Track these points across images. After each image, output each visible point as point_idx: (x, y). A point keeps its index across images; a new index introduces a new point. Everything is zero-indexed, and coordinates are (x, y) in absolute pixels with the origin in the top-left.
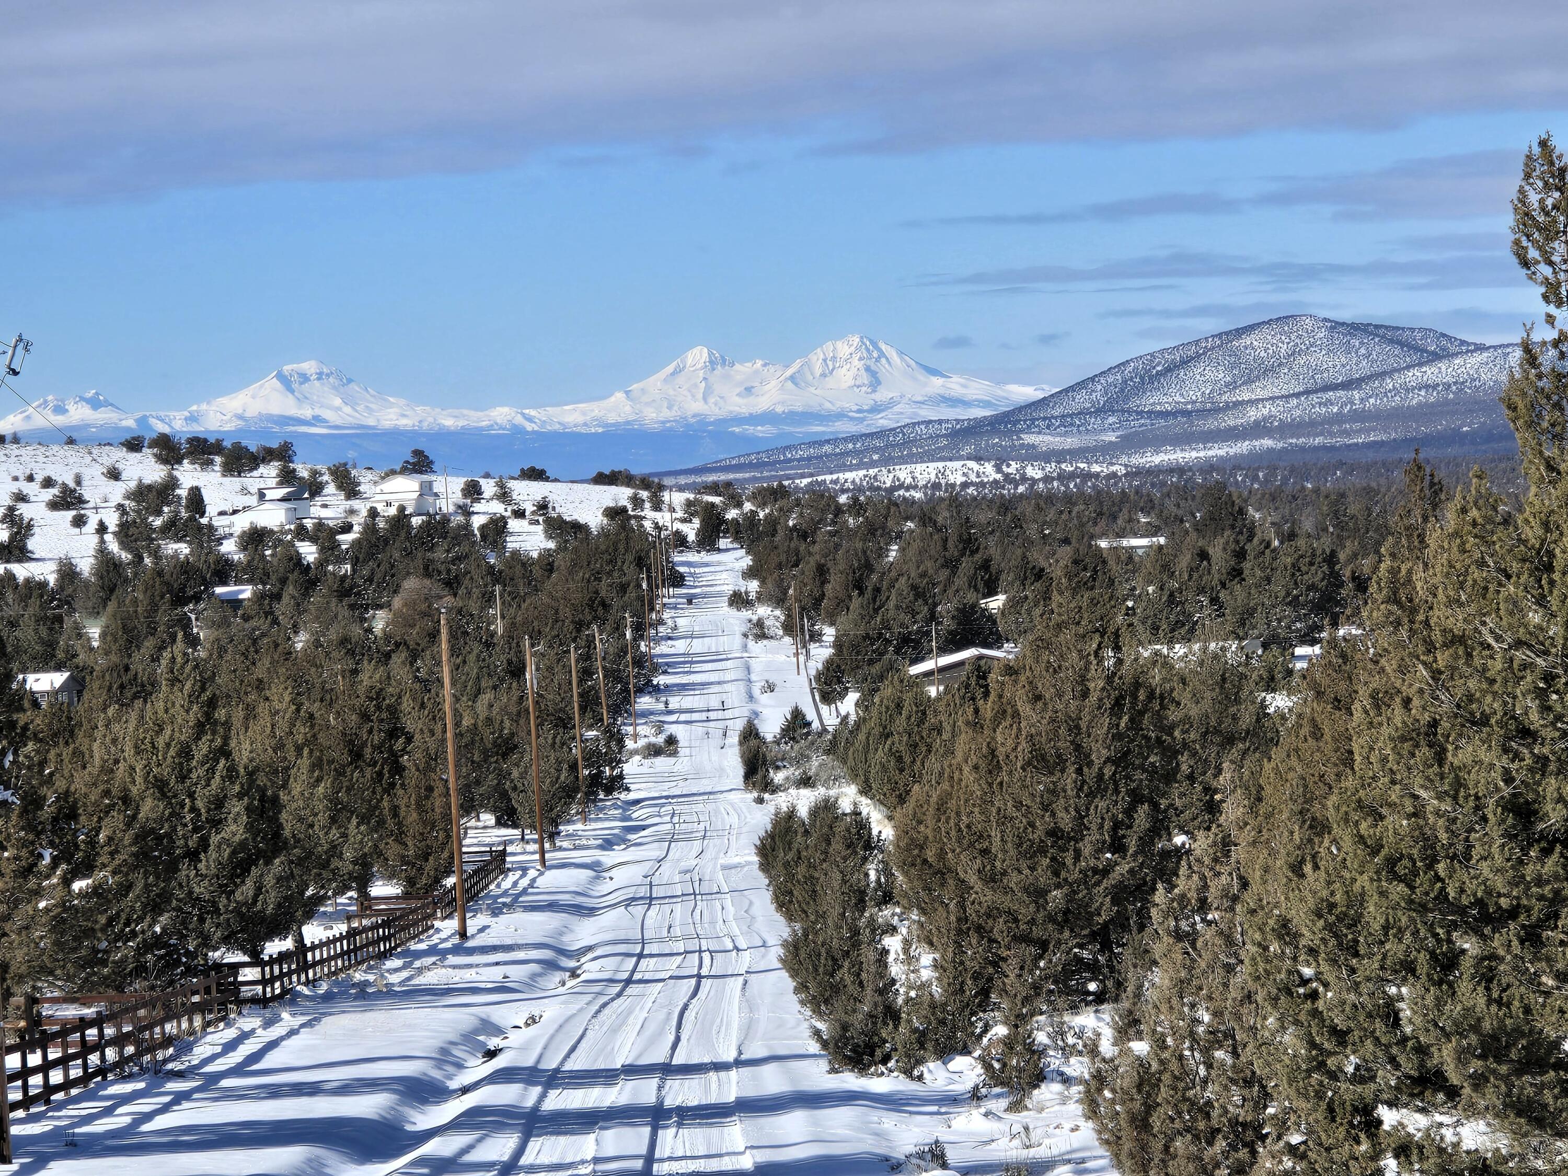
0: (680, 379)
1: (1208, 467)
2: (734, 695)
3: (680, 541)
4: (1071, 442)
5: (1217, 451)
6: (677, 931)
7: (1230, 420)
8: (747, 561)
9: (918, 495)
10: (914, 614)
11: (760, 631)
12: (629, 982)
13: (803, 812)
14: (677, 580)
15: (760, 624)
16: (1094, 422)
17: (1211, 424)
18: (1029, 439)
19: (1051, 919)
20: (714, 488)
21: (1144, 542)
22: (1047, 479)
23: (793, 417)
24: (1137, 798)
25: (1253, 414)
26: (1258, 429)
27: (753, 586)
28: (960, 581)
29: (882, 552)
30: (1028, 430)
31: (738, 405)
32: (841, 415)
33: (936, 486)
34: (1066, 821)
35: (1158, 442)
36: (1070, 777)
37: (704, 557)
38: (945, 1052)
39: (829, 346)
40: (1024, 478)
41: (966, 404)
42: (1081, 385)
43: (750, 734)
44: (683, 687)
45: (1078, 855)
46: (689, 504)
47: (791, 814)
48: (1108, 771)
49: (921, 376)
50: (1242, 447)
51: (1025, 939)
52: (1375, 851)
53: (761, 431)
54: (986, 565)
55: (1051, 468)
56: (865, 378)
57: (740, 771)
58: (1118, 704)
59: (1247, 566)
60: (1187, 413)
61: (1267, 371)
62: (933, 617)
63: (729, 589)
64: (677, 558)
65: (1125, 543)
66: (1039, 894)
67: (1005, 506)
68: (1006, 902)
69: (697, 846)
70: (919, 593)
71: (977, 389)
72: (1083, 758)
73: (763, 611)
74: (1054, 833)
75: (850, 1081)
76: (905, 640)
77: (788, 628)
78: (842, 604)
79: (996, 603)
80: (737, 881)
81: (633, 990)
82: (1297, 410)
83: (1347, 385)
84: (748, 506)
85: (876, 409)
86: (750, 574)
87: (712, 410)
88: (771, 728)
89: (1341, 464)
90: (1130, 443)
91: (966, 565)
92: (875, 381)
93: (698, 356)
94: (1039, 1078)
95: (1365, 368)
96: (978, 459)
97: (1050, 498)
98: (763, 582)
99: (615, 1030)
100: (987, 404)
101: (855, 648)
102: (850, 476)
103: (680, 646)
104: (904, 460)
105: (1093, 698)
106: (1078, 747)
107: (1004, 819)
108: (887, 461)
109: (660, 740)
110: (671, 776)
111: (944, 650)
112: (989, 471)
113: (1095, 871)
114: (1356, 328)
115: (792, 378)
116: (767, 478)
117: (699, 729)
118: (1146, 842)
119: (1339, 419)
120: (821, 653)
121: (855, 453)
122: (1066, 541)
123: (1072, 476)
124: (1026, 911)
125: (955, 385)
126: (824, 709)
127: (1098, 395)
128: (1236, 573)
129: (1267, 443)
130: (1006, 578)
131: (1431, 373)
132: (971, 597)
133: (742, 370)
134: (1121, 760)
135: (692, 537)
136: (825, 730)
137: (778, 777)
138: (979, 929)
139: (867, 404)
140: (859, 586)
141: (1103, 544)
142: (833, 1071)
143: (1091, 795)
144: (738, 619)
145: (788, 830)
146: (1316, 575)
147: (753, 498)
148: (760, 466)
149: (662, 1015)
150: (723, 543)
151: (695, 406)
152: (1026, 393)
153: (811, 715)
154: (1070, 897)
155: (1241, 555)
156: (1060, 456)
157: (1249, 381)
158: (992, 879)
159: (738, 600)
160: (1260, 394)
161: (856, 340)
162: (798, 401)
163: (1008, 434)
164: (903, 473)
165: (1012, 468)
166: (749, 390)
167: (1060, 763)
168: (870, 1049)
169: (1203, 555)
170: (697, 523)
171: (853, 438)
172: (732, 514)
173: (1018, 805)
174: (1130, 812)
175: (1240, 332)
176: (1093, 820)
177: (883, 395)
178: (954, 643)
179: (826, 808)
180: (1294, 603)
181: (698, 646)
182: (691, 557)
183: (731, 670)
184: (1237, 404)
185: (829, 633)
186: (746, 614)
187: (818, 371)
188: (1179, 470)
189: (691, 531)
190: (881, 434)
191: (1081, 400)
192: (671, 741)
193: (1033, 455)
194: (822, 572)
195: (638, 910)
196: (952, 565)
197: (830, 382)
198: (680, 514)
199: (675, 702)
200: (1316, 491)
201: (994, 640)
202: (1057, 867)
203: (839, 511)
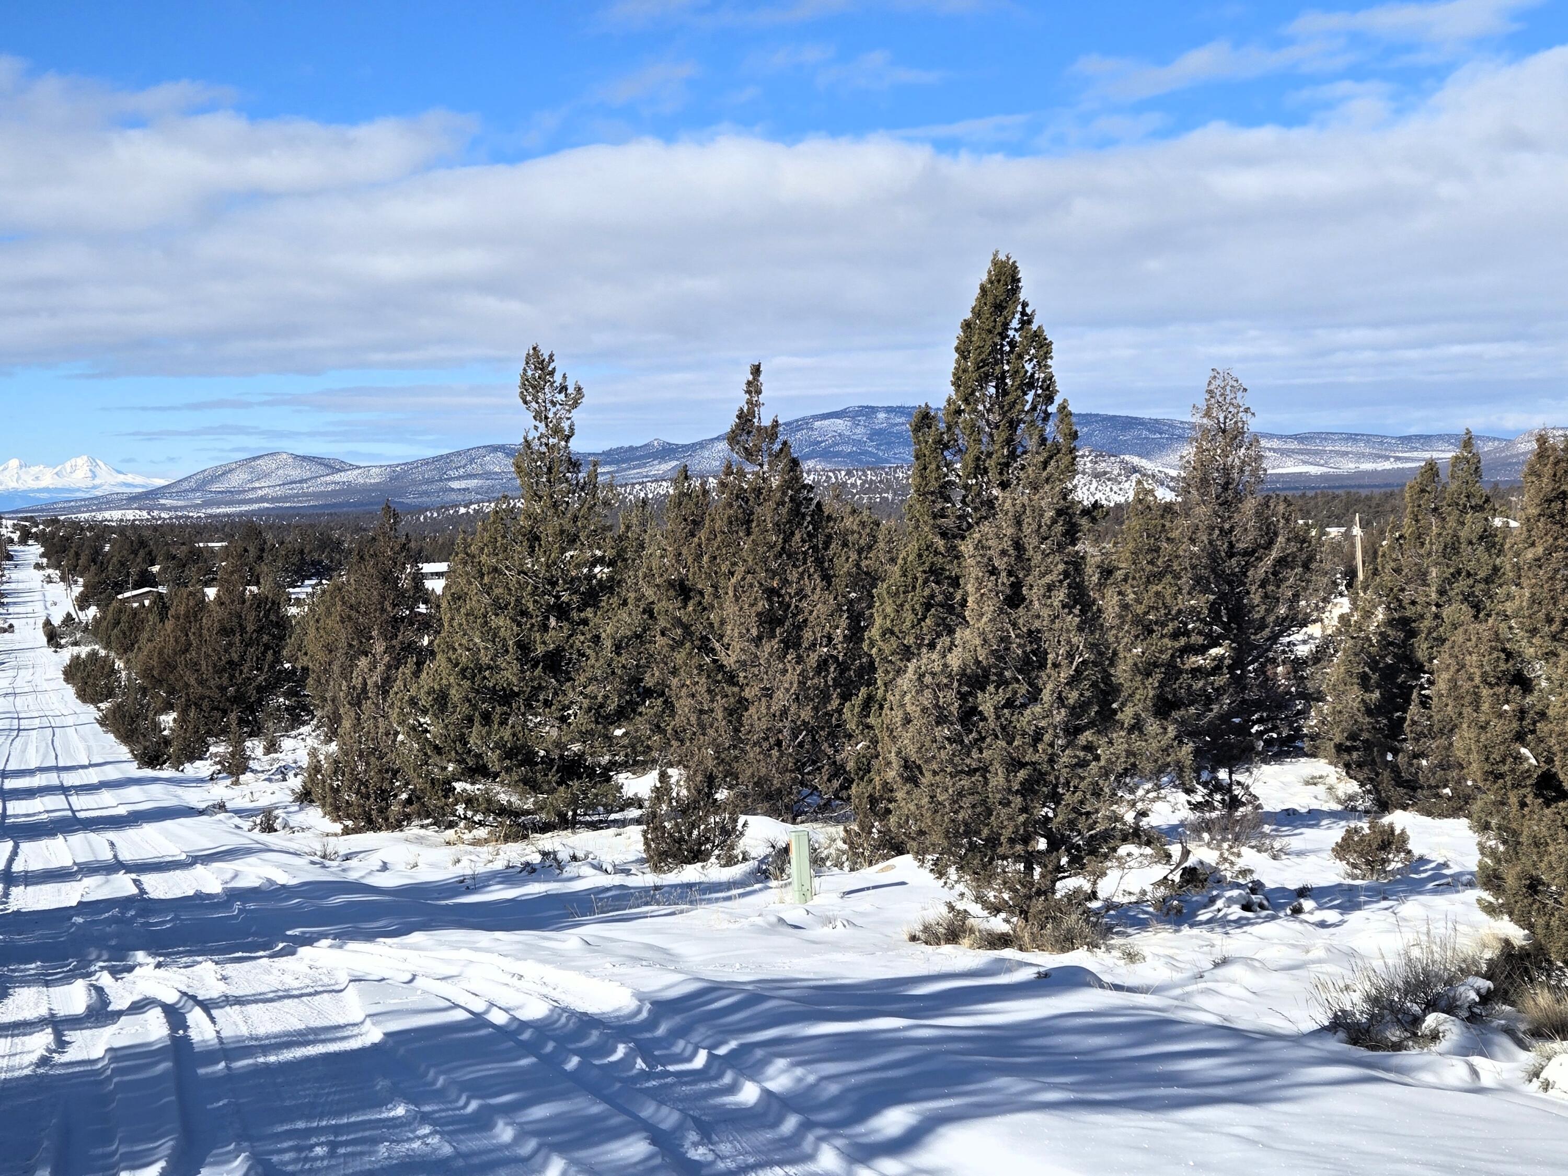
0: (6, 473)
1: (241, 515)
2: (39, 607)
3: (11, 541)
4: (180, 503)
5: (244, 508)
6: (31, 707)
7: (251, 496)
8: (42, 550)
9: (114, 524)
10: (120, 573)
11: (49, 580)
12: (19, 730)
13: (83, 656)
14: (10, 558)
15: (49, 576)
16: (191, 495)
17: (241, 497)
18: (162, 501)
19: (228, 700)
20: (26, 519)
21: (219, 544)
22: (170, 518)
23: (57, 490)
24: (267, 647)
25: (260, 493)
26: (262, 499)
27: (45, 560)
28: (139, 560)
29: (103, 547)
30: (162, 498)
31: (32, 484)
32: (79, 490)
33: (122, 520)
34: (235, 657)
35: (218, 504)
36: (237, 639)
37: (22, 548)
38: (191, 759)
39: (73, 461)
40: (160, 518)
41: (135, 486)
42: (186, 479)
43: (48, 623)
44: (15, 603)
45: (241, 672)
46: (14, 525)
47: (78, 657)
48: (254, 636)
49: (115, 474)
50: (256, 506)
51: (217, 709)
52: (457, 665)
53: (45, 495)
54: (150, 553)
55: (172, 514)
56: (90, 474)
57: (45, 639)
58: (258, 606)
59: (265, 555)
60: (231, 492)
61: (267, 475)
62: (128, 574)
63: (33, 562)
64: (9, 548)
65: (210, 544)
66: (223, 689)
67: (156, 528)
68: (208, 693)
69: (31, 671)
70: (122, 564)
71: (139, 480)
72: (243, 629)
73: (50, 571)
74: (230, 662)
75: (148, 772)
76: (116, 584)
77: (63, 579)
78: (86, 568)
79: (156, 569)
80: (53, 685)
81: (21, 733)
82: (279, 492)
83: (301, 482)
84: (41, 527)
85: (94, 487)
86: (42, 556)
87: (21, 486)
88: (57, 621)
89: (298, 515)
90: (206, 504)
91: (142, 553)
92: (94, 476)
93: (14, 463)
94: (245, 769)
95: (308, 475)
96: (140, 509)
97: (172, 527)
98: (49, 559)
99: (24, 751)
100: (143, 486)
101: (94, 587)
102: (83, 515)
103: (13, 586)
104: (106, 509)
105: (248, 604)
106: (241, 625)
107: (208, 656)
108: (100, 510)
109: (6, 626)
110: (12, 642)
111: (134, 589)
112: (145, 514)
113: (249, 679)
114: (304, 458)
115: (57, 474)
116: (48, 515)
117: (24, 621)
118: (272, 667)
119: (297, 496)
120: (77, 590)
121: (86, 506)
122: (183, 544)
123: (181, 517)
124: (217, 695)
125: (129, 478)
126: (80, 613)
127: (193, 484)
128: (260, 558)
129: (266, 505)
130: (160, 558)
131: (337, 477)
132: (144, 566)
133: (35, 470)
134: (260, 630)
135: (16, 539)
136: (81, 622)
137: (63, 642)
138: (195, 704)
139: (90, 485)
140: (94, 561)
141: (201, 545)
142: (139, 768)
143: (246, 645)
144: (39, 575)
145: (78, 664)
146: (295, 559)
147: (44, 523)
148: (42, 510)
149: (44, 744)
150: (30, 542)
151: (13, 485)
152: (160, 482)
153: (74, 616)
154: (237, 691)
155: (262, 550)
156: (176, 509)
157: (258, 480)
158: (201, 682)
159: (38, 566)
160: (263, 484)
161: (85, 458)
162: (59, 483)
163: (153, 499)
164: (107, 515)
165: (155, 513)
166: (37, 478)
167: (233, 631)
168: (157, 758)
169: (246, 550)
170: (18, 533)
171: (85, 500)
172: (34, 530)
173: (214, 650)
174: (264, 653)
175: (254, 459)
176: (248, 657)
177: (97, 482)
178: (137, 586)
179: (93, 655)
180: (287, 570)
181: (21, 586)
182: (16, 548)
183: (37, 596)
184: (253, 489)
185: (81, 581)
186: (42, 572)
187: (69, 470)
188: (228, 515)
189: (16, 536)
190: (96, 498)
191: (185, 485)
192: (11, 626)
193: (164, 508)
194: (77, 555)
195: (11, 698)
196: (135, 553)
197: (74, 475)
198: (10, 529)
199: (11, 610)
200: (289, 525)
201: (155, 585)
202: (232, 677)
203: (82, 529)
